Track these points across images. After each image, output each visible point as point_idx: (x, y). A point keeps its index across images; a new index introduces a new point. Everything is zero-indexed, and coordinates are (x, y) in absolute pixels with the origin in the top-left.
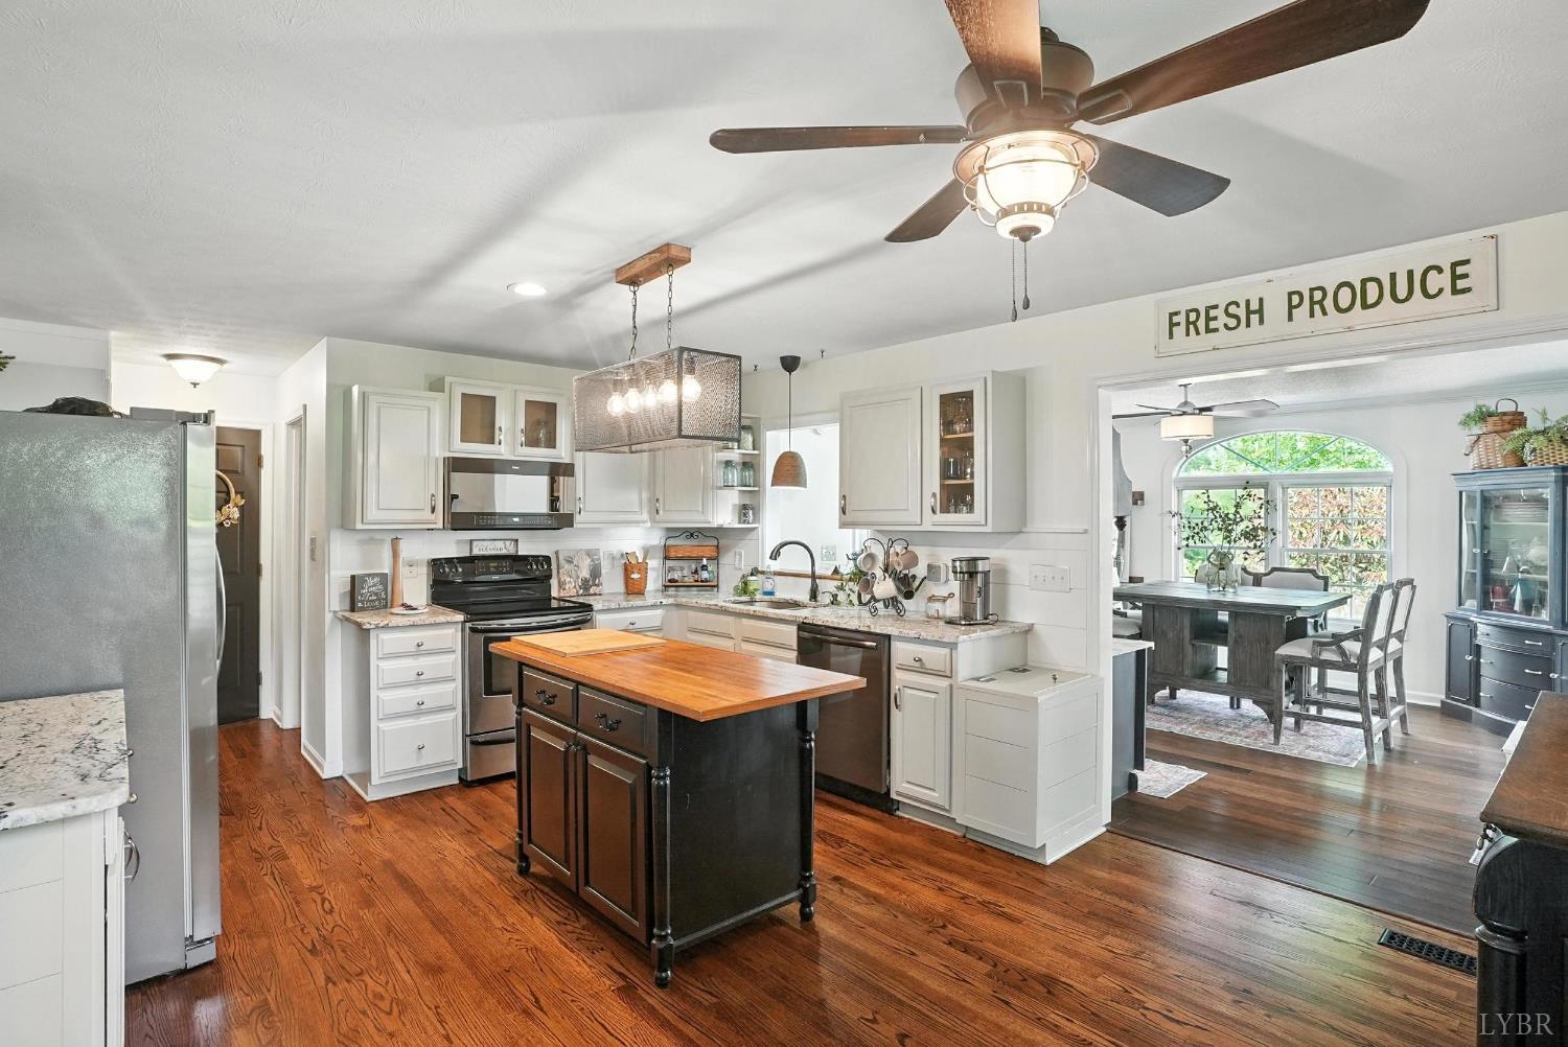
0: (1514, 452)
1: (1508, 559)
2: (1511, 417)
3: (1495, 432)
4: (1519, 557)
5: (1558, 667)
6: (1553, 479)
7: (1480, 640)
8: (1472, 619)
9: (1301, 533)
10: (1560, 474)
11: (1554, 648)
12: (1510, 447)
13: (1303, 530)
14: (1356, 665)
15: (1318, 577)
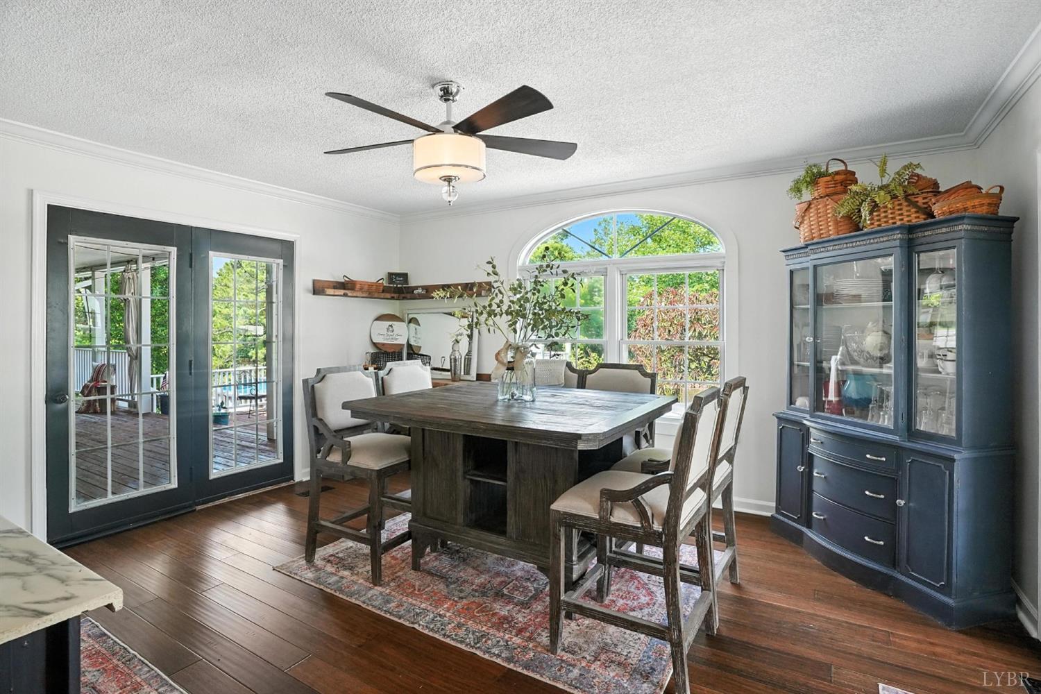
0: (848, 217)
1: (841, 349)
2: (843, 177)
3: (827, 196)
4: (855, 346)
5: (906, 493)
6: (897, 243)
7: (814, 448)
8: (805, 422)
9: (669, 331)
10: (906, 236)
11: (900, 466)
12: (843, 211)
13: (671, 329)
14: (660, 534)
15: (645, 375)
